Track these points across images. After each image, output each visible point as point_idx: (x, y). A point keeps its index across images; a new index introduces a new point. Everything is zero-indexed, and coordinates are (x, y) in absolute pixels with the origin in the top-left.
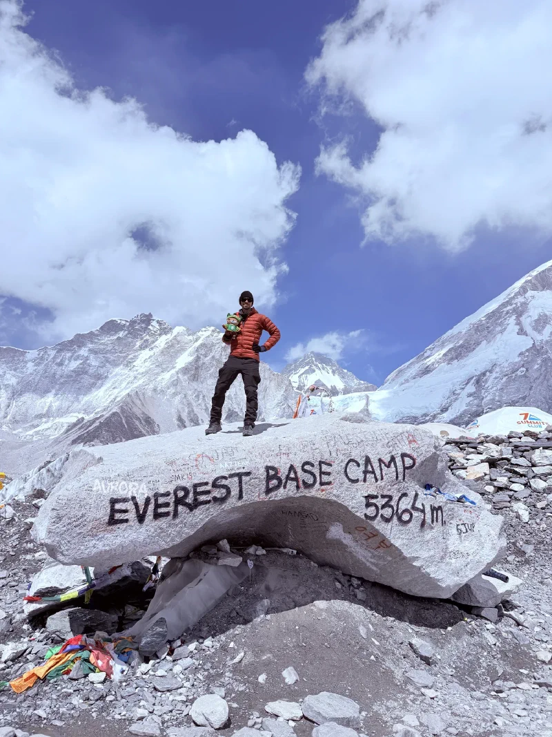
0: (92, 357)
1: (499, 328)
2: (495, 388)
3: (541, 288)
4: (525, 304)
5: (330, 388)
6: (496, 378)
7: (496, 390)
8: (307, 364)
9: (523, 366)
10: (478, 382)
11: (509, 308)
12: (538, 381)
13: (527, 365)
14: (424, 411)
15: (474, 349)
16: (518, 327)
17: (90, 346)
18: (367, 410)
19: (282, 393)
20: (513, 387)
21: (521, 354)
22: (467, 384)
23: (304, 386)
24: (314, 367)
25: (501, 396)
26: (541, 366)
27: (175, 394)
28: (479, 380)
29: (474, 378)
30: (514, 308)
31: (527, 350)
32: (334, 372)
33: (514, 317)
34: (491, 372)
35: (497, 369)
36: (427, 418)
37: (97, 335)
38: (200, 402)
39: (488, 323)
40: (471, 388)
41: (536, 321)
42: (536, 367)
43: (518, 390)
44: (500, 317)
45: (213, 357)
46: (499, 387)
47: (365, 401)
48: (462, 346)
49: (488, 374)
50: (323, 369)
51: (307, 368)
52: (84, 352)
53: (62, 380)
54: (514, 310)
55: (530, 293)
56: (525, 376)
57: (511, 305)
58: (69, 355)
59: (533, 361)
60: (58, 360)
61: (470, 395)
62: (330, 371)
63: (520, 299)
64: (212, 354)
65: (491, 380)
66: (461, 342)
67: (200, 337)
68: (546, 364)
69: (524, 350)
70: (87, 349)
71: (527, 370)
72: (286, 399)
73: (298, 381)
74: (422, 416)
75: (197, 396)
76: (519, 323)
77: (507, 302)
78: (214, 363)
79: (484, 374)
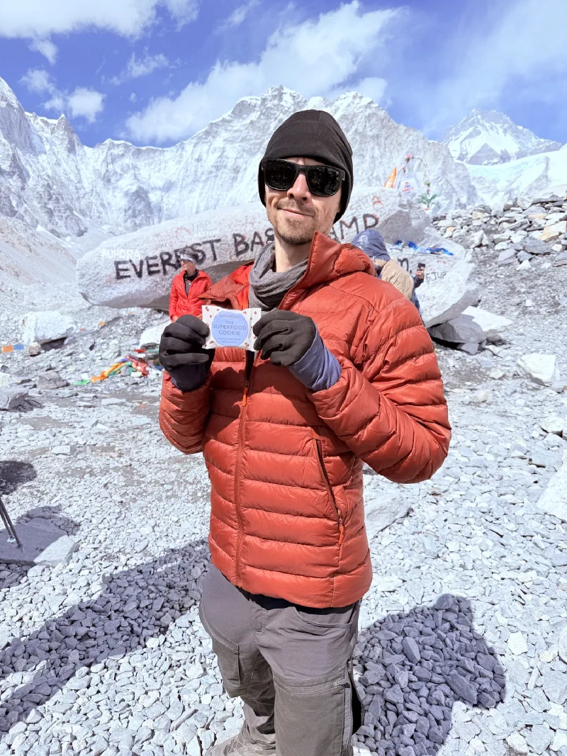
0: (228, 147)
5: (499, 153)
8: (471, 125)
17: (224, 135)
18: (546, 177)
19: (440, 165)
23: (467, 154)
24: (480, 128)
32: (505, 131)
37: (229, 121)
45: (356, 130)
47: (544, 165)
50: (492, 128)
51: (471, 130)
52: (218, 143)
53: (204, 178)
58: (206, 147)
60: (196, 156)
62: (501, 131)
64: (354, 128)
67: (339, 108)
70: (222, 139)
72: (444, 173)
78: (358, 137)
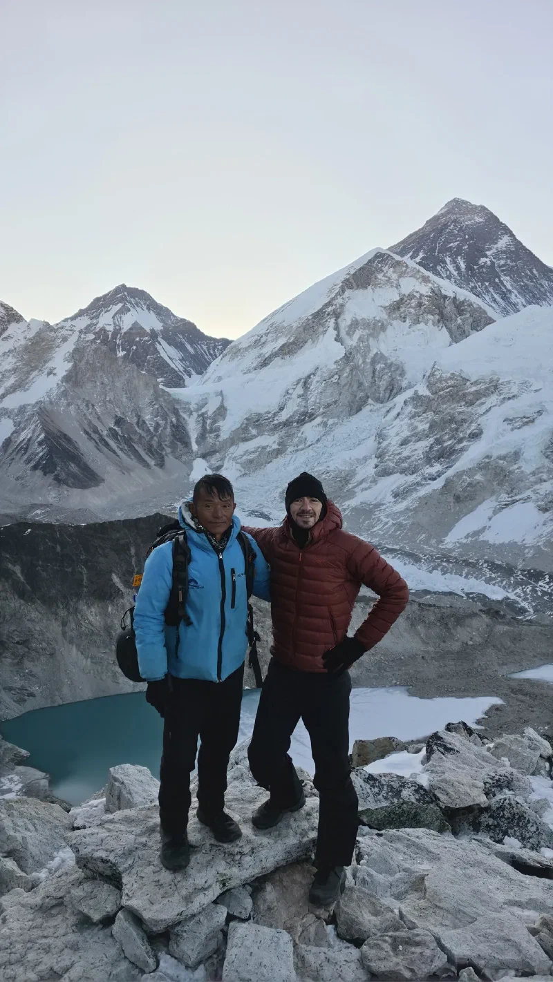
1: (321, 329)
2: (317, 391)
3: (356, 287)
4: (342, 306)
6: (318, 382)
7: (317, 393)
9: (337, 374)
10: (305, 383)
11: (330, 309)
12: (346, 387)
13: (339, 373)
14: (266, 410)
15: (302, 346)
16: (336, 332)
20: (330, 390)
21: (336, 362)
22: (297, 384)
25: (320, 399)
26: (349, 374)
27: (69, 405)
28: (306, 383)
29: (302, 381)
30: (333, 309)
31: (341, 359)
33: (333, 320)
34: (314, 374)
35: (319, 373)
36: (270, 415)
38: (90, 410)
39: (313, 322)
40: (300, 390)
41: (349, 326)
42: (346, 374)
43: (332, 395)
44: (323, 318)
46: (319, 390)
48: (293, 343)
49: (312, 376)
54: (334, 311)
55: (348, 292)
56: (338, 383)
57: (332, 305)
59: (344, 369)
61: (299, 396)
63: (339, 301)
65: (314, 384)
66: (292, 339)
69: (338, 359)
71: (339, 378)
73: (112, 323)
74: (265, 413)
75: (87, 405)
76: (337, 328)
77: (330, 302)
79: (309, 377)
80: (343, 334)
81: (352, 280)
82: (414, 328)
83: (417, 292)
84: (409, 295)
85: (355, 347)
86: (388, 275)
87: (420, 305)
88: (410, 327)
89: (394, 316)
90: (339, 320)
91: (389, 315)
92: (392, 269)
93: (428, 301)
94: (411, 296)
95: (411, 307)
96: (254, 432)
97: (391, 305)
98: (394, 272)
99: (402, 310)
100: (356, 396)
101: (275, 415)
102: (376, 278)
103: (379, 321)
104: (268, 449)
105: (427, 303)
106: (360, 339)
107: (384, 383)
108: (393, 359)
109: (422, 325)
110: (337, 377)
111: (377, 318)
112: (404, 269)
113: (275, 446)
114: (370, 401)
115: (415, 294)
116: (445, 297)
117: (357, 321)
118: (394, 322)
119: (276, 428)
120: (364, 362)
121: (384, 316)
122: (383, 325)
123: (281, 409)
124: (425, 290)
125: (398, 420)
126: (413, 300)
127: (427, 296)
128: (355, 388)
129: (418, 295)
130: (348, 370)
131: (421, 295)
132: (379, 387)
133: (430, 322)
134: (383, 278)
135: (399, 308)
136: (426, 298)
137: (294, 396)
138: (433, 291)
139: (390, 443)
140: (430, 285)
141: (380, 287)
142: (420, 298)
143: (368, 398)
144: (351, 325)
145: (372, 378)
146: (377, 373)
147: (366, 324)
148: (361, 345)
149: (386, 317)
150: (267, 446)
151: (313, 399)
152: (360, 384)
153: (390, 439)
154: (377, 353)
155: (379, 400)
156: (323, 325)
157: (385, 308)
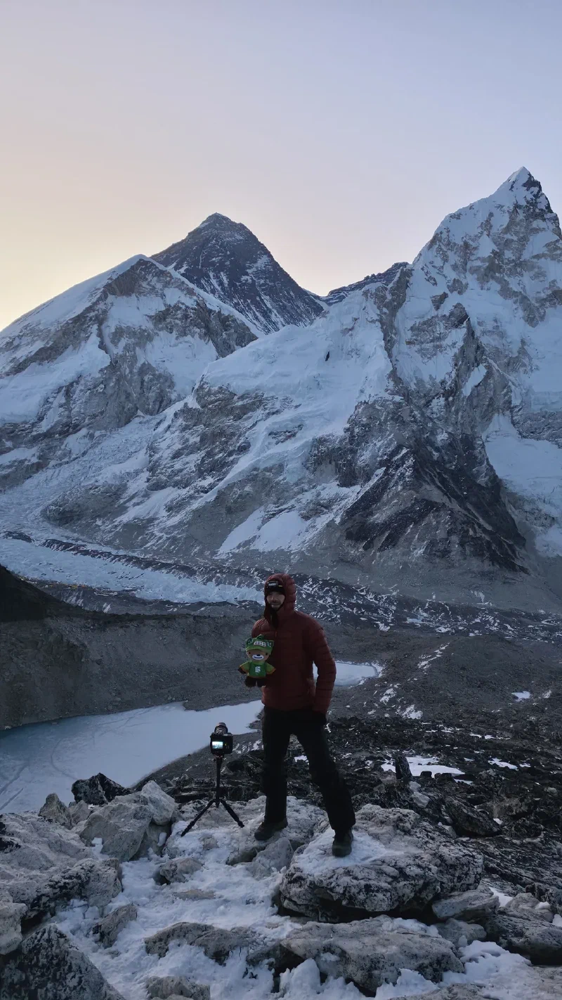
1: (83, 335)
2: (81, 401)
3: (119, 293)
4: (105, 312)
6: (81, 391)
7: (81, 403)
9: (102, 383)
11: (92, 314)
12: (113, 398)
13: (105, 382)
14: (23, 420)
15: (62, 352)
16: (99, 339)
20: (95, 400)
21: (101, 370)
22: (58, 393)
25: (85, 409)
26: (116, 384)
28: (68, 390)
29: (64, 389)
30: (96, 315)
31: (106, 368)
33: (96, 327)
34: (77, 382)
35: (82, 381)
36: (27, 426)
39: (74, 327)
40: (61, 399)
41: (113, 333)
42: (112, 384)
43: (98, 405)
44: (84, 323)
46: (84, 400)
48: (51, 348)
49: (75, 385)
54: (97, 316)
55: (111, 298)
56: (104, 393)
57: (94, 311)
59: (110, 378)
61: (61, 406)
63: (101, 306)
65: (78, 392)
66: (51, 343)
68: (119, 383)
69: (103, 367)
71: (105, 387)
74: (22, 424)
76: (100, 335)
77: (91, 307)
79: (71, 384)
80: (107, 341)
81: (114, 286)
82: (181, 339)
83: (183, 304)
84: (175, 306)
85: (121, 356)
86: (153, 283)
87: (186, 317)
88: (177, 338)
89: (160, 326)
90: (103, 327)
91: (155, 325)
92: (155, 278)
93: (193, 313)
94: (177, 308)
95: (177, 318)
96: (9, 444)
97: (157, 315)
98: (159, 281)
99: (168, 320)
100: (124, 408)
101: (33, 425)
102: (140, 286)
103: (145, 331)
104: (26, 463)
105: (193, 315)
106: (127, 348)
107: (154, 394)
108: (161, 371)
109: (189, 338)
110: (102, 386)
111: (143, 328)
112: (168, 279)
113: (35, 460)
114: (139, 413)
115: (180, 305)
116: (210, 311)
117: (121, 328)
118: (161, 333)
119: (36, 439)
120: (131, 372)
121: (149, 325)
122: (149, 334)
123: (41, 419)
124: (190, 302)
125: (168, 432)
126: (179, 312)
127: (192, 309)
128: (123, 398)
129: (184, 307)
130: (114, 380)
131: (187, 307)
132: (148, 399)
133: (197, 336)
134: (148, 287)
135: (165, 319)
136: (192, 311)
137: (56, 403)
138: (198, 304)
139: (162, 457)
140: (195, 298)
141: (144, 295)
142: (186, 310)
143: (137, 409)
144: (116, 332)
145: (141, 388)
146: (145, 384)
147: (131, 332)
148: (128, 354)
149: (152, 327)
150: (26, 460)
151: (76, 409)
152: (128, 396)
153: (161, 452)
154: (144, 364)
155: (148, 412)
156: (85, 331)
157: (150, 317)
